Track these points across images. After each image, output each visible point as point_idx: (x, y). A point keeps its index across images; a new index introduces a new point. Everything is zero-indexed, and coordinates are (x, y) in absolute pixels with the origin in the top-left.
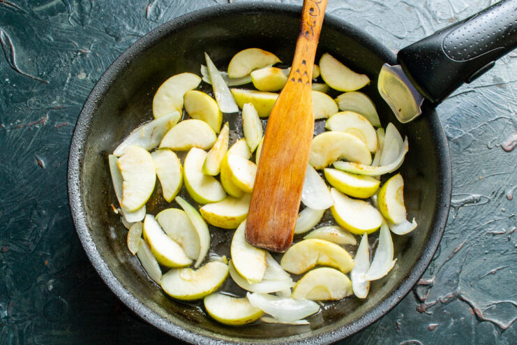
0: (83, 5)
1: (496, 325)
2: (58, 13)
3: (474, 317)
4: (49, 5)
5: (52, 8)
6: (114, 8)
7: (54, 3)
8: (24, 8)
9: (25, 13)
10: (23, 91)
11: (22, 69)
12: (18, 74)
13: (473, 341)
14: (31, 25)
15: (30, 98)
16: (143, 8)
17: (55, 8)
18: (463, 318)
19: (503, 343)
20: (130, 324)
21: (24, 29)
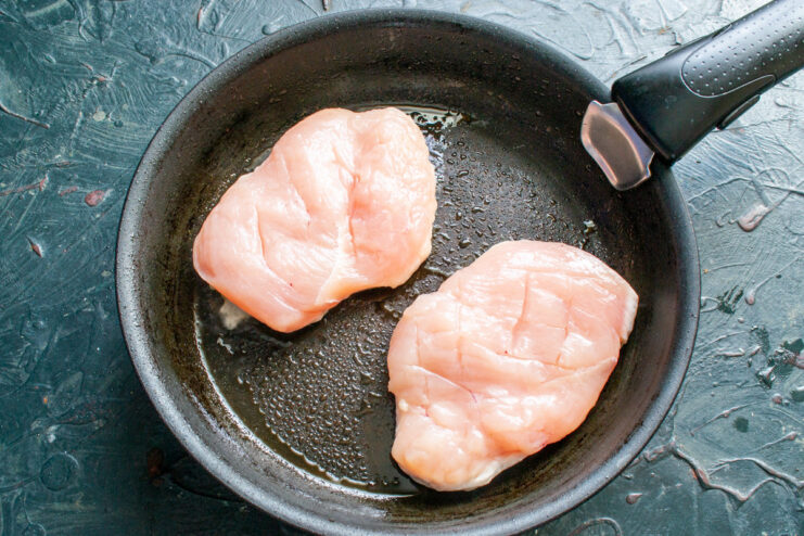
0: (102, 9)
1: (730, 495)
2: (63, 20)
3: (696, 483)
4: (49, 9)
5: (54, 13)
6: (150, 14)
7: (56, 6)
8: (11, 12)
9: (12, 20)
10: (10, 140)
11: (9, 107)
12: (2, 113)
13: (695, 519)
14: (22, 38)
15: (20, 150)
16: (193, 13)
17: (59, 13)
18: (679, 485)
19: (740, 523)
20: (175, 493)
21: (12, 45)
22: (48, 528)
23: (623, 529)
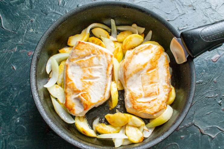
0: (32, 0)
1: (210, 136)
2: (21, 3)
3: (200, 133)
5: (18, 1)
6: (45, 2)
8: (6, 1)
9: (7, 4)
10: (6, 37)
11: (6, 28)
12: (4, 30)
13: (200, 143)
14: (9, 8)
15: (9, 40)
16: (58, 1)
17: (20, 1)
18: (195, 134)
19: (213, 145)
20: (53, 137)
21: (6, 10)
22: (17, 147)
23: (179, 146)
